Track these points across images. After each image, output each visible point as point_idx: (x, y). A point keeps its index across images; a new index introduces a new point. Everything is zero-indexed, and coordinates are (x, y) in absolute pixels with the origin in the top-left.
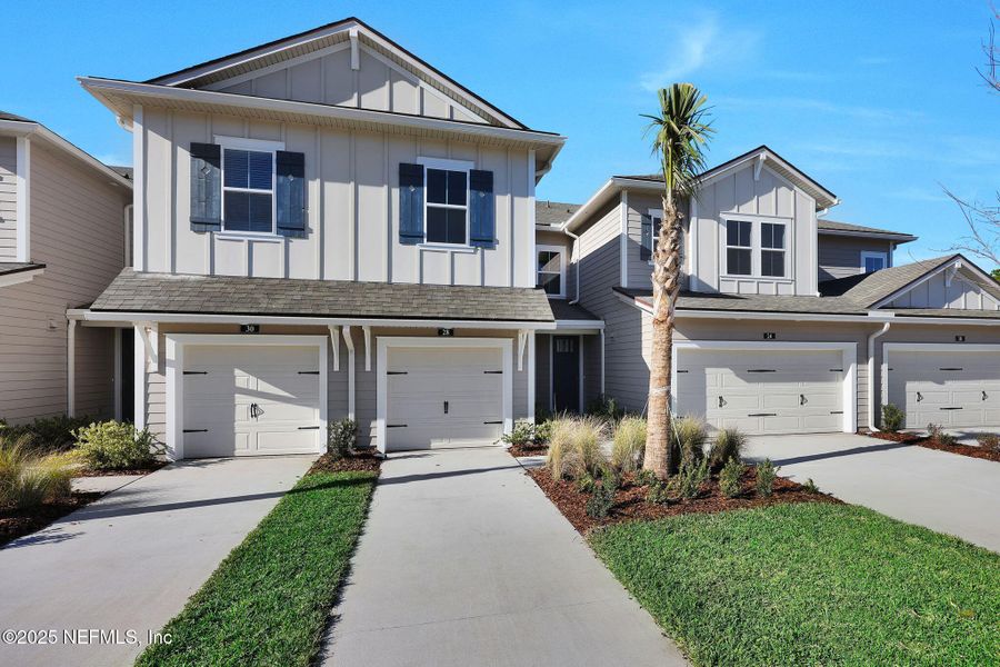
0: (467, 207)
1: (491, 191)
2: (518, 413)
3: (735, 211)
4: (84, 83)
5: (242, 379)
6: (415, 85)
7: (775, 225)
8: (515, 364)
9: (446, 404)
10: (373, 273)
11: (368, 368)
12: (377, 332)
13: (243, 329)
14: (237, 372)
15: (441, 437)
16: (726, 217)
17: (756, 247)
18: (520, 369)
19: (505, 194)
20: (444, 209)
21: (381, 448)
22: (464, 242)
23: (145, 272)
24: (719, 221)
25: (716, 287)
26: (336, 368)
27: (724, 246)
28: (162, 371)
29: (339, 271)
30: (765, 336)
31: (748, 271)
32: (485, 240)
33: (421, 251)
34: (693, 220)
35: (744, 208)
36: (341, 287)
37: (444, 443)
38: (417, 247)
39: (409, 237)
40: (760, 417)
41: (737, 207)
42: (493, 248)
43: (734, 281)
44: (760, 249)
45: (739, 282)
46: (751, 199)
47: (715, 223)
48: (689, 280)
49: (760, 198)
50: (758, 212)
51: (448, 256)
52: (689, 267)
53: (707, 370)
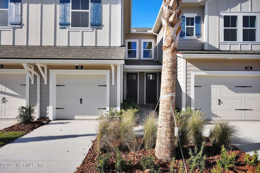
0: (89, 11)
1: (101, 2)
2: (113, 105)
3: (228, 11)
7: (250, 16)
8: (111, 82)
9: (81, 100)
10: (48, 42)
11: (46, 83)
12: (50, 67)
15: (79, 115)
16: (223, 14)
17: (240, 28)
18: (113, 84)
19: (107, 4)
20: (79, 13)
21: (51, 118)
22: (88, 27)
24: (220, 16)
25: (217, 47)
26: (33, 83)
27: (222, 28)
29: (34, 42)
30: (246, 68)
31: (235, 40)
32: (98, 25)
33: (69, 32)
34: (206, 17)
36: (34, 48)
37: (80, 117)
38: (67, 30)
39: (64, 25)
40: (243, 111)
41: (229, 9)
42: (101, 29)
43: (228, 44)
44: (242, 28)
45: (230, 44)
46: (238, 5)
47: (218, 17)
48: (203, 44)
49: (242, 4)
50: (241, 11)
51: (80, 33)
52: (204, 39)
53: (212, 86)
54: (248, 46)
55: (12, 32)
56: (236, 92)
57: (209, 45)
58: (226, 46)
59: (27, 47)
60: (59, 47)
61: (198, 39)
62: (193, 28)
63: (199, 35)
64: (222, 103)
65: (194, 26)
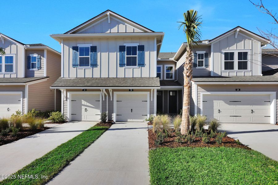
0: (137, 56)
1: (144, 50)
2: (151, 112)
3: (228, 49)
4: (51, 36)
5: (84, 102)
6: (124, 25)
7: (243, 52)
8: (150, 99)
9: (132, 110)
10: (113, 75)
11: (111, 100)
12: (114, 90)
13: (83, 90)
14: (82, 100)
15: (131, 119)
16: (224, 51)
17: (236, 61)
18: (152, 100)
19: (148, 51)
20: (131, 57)
21: (115, 121)
22: (136, 66)
23: (63, 77)
24: (221, 53)
25: (220, 74)
26: (104, 100)
27: (223, 61)
28: (67, 100)
29: (104, 75)
30: (236, 90)
31: (233, 69)
32: (142, 64)
33: (125, 69)
34: (212, 53)
35: (231, 48)
36: (105, 79)
37: (131, 120)
38: (124, 68)
39: (122, 65)
40: (235, 117)
41: (228, 48)
42: (144, 66)
44: (238, 61)
45: (229, 72)
46: (234, 44)
47: (220, 54)
48: (210, 72)
49: (237, 44)
50: (237, 48)
51: (132, 69)
52: (210, 69)
53: (214, 101)
54: (241, 73)
55: (92, 69)
56: (230, 105)
57: (214, 73)
58: (226, 73)
59: (100, 78)
60: (119, 78)
61: (207, 69)
63: (207, 66)
64: (221, 112)
65: (204, 60)
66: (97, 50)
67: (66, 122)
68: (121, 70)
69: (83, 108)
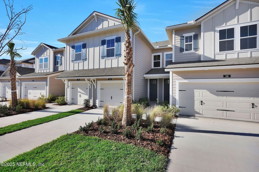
0: (115, 48)
1: (120, 41)
3: (224, 25)
4: (58, 40)
5: (79, 90)
6: (107, 21)
7: (249, 26)
9: (112, 97)
10: (97, 66)
11: (95, 88)
12: (98, 80)
13: (78, 80)
14: (78, 88)
16: (218, 29)
17: (237, 38)
20: (110, 49)
21: (98, 106)
23: (66, 70)
24: (215, 31)
25: (213, 57)
26: (90, 88)
28: (68, 88)
29: (91, 67)
34: (202, 34)
35: (228, 24)
36: (91, 70)
38: (104, 59)
39: (103, 57)
40: (224, 111)
41: (225, 23)
42: (120, 57)
43: (224, 54)
44: (240, 38)
45: (226, 54)
46: (234, 18)
47: (213, 33)
48: (200, 56)
49: (239, 16)
50: (238, 22)
52: (200, 52)
53: (195, 91)
54: (247, 54)
55: (83, 63)
57: (204, 56)
58: (222, 56)
59: (88, 70)
60: (101, 69)
61: (196, 52)
62: (192, 44)
63: (196, 49)
64: (204, 104)
65: (192, 43)
66: (87, 46)
67: (68, 104)
68: (103, 61)
69: (79, 94)
